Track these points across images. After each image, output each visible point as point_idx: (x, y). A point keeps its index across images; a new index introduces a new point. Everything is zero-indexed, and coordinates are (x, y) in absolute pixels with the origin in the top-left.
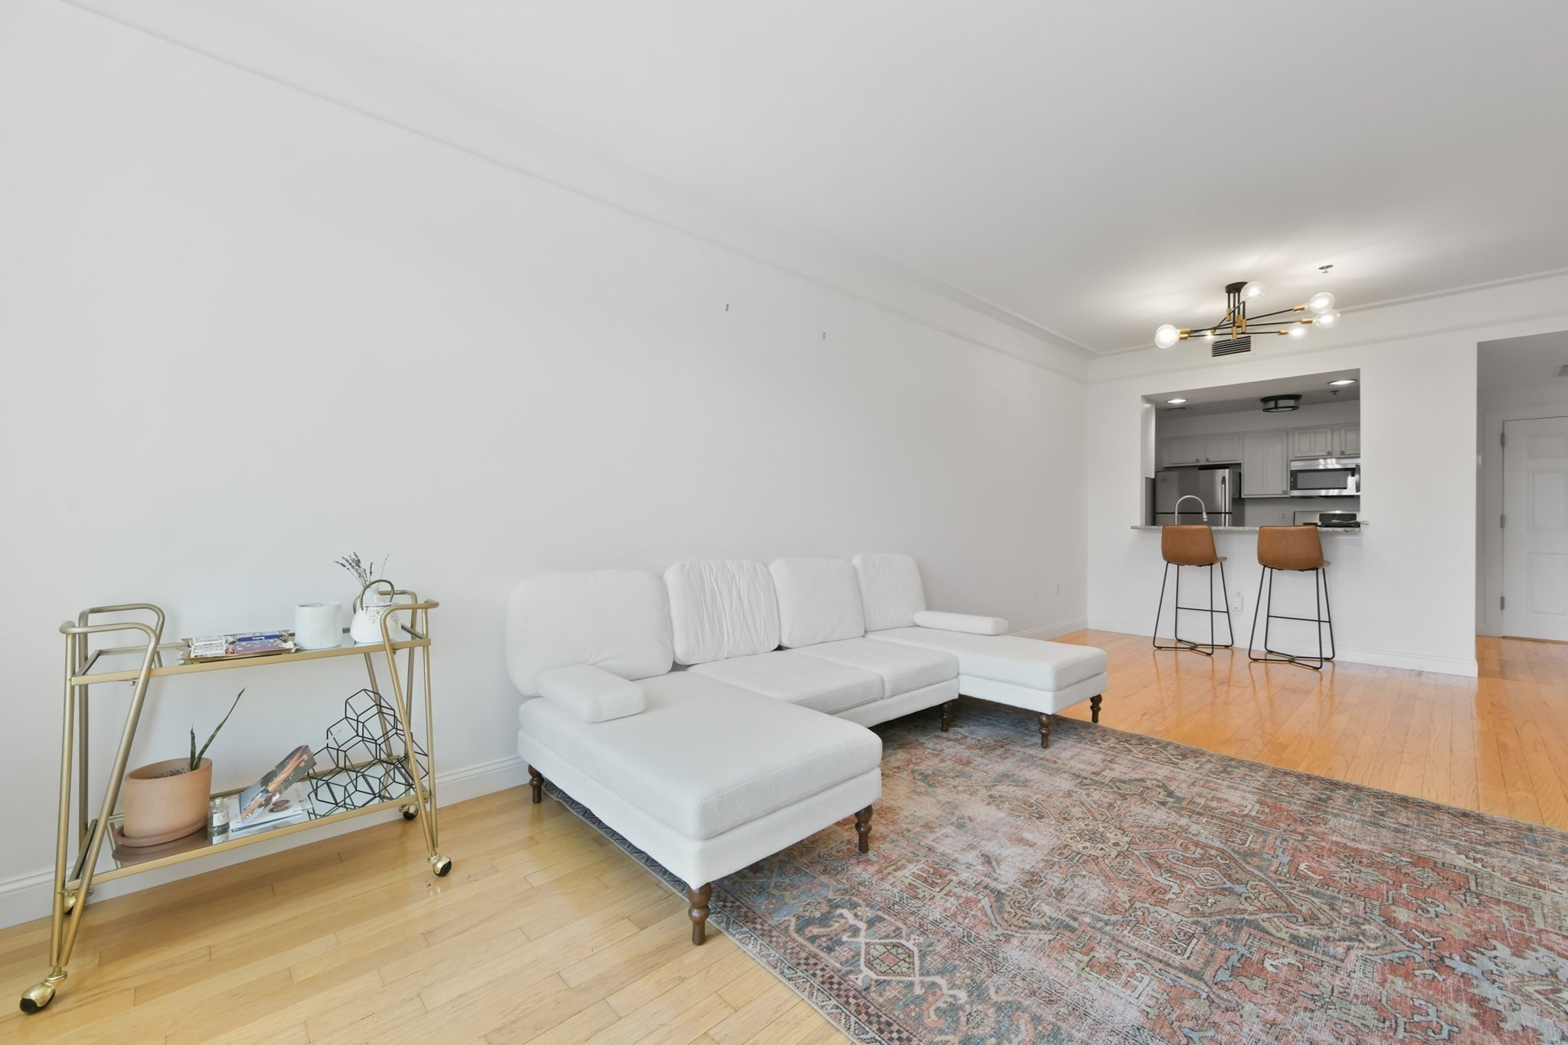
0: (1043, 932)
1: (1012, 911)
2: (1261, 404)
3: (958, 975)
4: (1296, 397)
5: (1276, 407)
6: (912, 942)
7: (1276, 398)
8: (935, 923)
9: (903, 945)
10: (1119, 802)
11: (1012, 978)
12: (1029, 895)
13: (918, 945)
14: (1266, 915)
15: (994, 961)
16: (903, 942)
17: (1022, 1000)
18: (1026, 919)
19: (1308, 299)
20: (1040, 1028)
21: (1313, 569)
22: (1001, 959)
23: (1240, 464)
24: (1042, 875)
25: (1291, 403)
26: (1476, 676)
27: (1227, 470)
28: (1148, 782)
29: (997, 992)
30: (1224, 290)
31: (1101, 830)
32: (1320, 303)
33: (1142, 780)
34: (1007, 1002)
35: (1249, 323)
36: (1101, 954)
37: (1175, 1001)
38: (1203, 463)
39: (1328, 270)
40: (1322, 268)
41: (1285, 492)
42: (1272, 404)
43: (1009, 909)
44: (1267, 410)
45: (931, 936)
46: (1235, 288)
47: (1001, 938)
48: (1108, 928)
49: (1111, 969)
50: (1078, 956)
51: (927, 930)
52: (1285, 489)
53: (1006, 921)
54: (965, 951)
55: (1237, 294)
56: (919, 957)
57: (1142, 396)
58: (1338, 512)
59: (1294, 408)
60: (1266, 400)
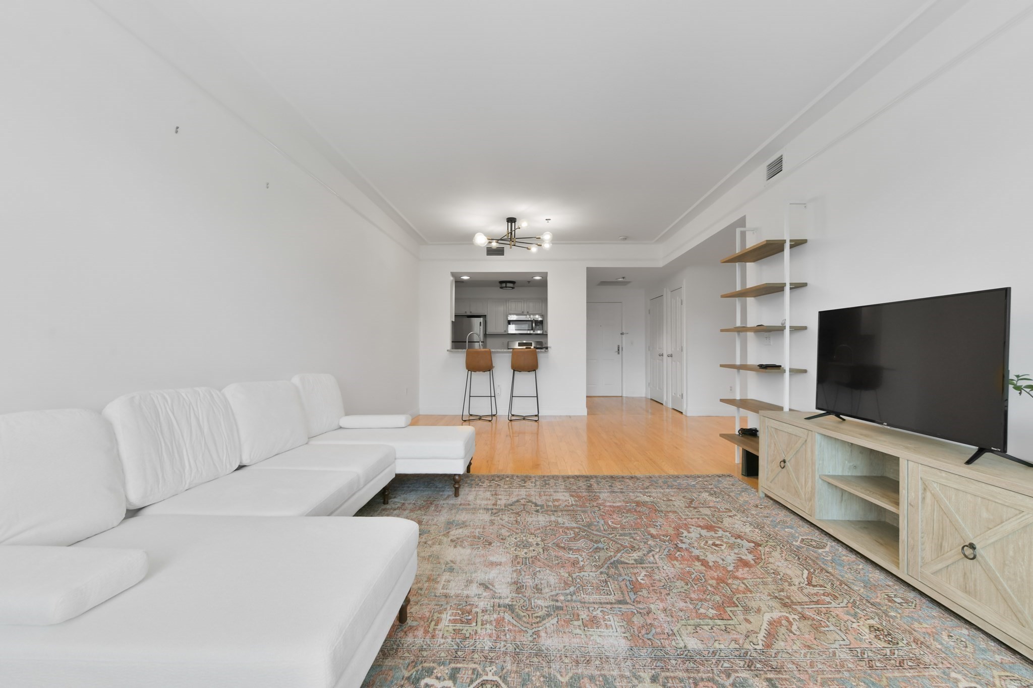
0: (550, 618)
1: (525, 614)
2: (499, 284)
3: (534, 679)
4: (513, 282)
5: (506, 287)
6: (490, 674)
7: (506, 282)
8: (492, 650)
9: (487, 680)
10: (519, 518)
11: (560, 659)
12: (525, 599)
13: (495, 674)
14: (619, 555)
15: (543, 655)
16: (485, 678)
17: (576, 671)
18: (536, 615)
19: (542, 234)
20: (598, 683)
21: (533, 371)
22: (546, 651)
23: (486, 315)
24: (520, 581)
25: (511, 285)
26: (586, 414)
27: (482, 319)
28: (522, 501)
29: (561, 676)
30: (506, 221)
31: (524, 538)
32: (547, 237)
33: (518, 501)
34: (571, 678)
35: (517, 240)
36: (584, 615)
37: (630, 622)
38: (468, 314)
39: (549, 221)
40: (547, 220)
41: (505, 331)
42: (504, 285)
43: (523, 614)
44: (502, 288)
45: (497, 661)
46: (511, 220)
47: (535, 636)
48: (574, 597)
49: (593, 622)
50: (576, 623)
51: (492, 659)
53: (528, 623)
54: (524, 658)
55: (513, 224)
56: (503, 682)
57: (451, 272)
58: (524, 342)
59: (513, 288)
60: (501, 282)
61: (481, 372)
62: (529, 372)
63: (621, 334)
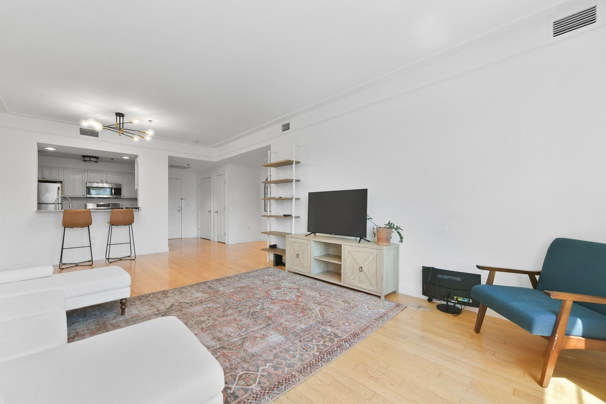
0: (245, 343)
1: (232, 347)
2: (82, 158)
3: (260, 364)
4: (97, 158)
5: (89, 161)
6: (240, 372)
7: (90, 157)
8: (231, 365)
9: (241, 375)
10: (183, 312)
11: (264, 353)
12: (226, 341)
13: (242, 371)
14: (252, 310)
15: (256, 355)
16: (239, 375)
17: (273, 353)
18: (238, 345)
20: (284, 352)
21: (130, 224)
22: (255, 354)
23: (62, 182)
24: (216, 336)
25: (95, 160)
26: (168, 251)
27: (59, 184)
29: (269, 357)
30: (115, 114)
31: (197, 319)
32: (150, 133)
33: (173, 305)
34: (274, 356)
35: (125, 130)
36: (258, 335)
37: (277, 330)
38: (41, 179)
39: (151, 122)
40: (149, 121)
41: (84, 195)
42: (87, 159)
43: (231, 347)
44: (84, 161)
45: (238, 367)
46: (120, 115)
47: (245, 352)
48: (248, 332)
49: (264, 336)
50: (258, 339)
51: (235, 368)
52: (84, 194)
53: (237, 349)
54: (249, 360)
55: (121, 118)
56: (249, 371)
57: (38, 143)
58: (102, 204)
59: (96, 162)
60: (84, 156)
61: (80, 228)
62: (126, 225)
63: (181, 199)
